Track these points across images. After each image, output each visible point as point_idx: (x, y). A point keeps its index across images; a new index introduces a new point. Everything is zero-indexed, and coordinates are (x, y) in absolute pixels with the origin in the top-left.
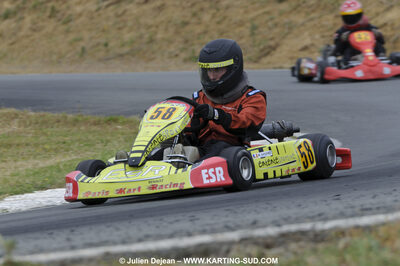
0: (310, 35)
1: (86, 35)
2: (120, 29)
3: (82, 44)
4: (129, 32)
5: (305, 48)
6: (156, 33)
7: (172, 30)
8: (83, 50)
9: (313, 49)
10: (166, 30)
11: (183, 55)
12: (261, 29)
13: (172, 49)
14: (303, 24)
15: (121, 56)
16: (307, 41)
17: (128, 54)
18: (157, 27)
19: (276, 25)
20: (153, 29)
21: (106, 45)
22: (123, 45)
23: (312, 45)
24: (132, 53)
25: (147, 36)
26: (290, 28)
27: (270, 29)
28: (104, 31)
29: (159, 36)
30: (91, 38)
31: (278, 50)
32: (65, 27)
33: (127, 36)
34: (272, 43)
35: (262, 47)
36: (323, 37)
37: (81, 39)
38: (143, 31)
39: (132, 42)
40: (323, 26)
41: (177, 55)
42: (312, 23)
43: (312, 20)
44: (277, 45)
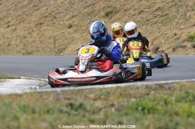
6: (11, 41)
7: (18, 40)
10: (16, 40)
11: (23, 51)
12: (59, 40)
18: (12, 38)
19: (66, 39)
25: (7, 43)
26: (73, 40)
29: (13, 43)
31: (66, 50)
34: (63, 47)
38: (5, 40)
42: (83, 38)
43: (83, 36)
44: (66, 48)
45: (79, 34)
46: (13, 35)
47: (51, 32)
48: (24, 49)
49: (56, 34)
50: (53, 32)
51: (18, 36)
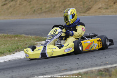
0: (101, 4)
1: (35, 6)
2: (45, 4)
3: (34, 8)
5: (100, 8)
8: (34, 11)
13: (60, 9)
14: (99, 1)
15: (45, 12)
16: (100, 6)
21: (41, 9)
22: (46, 9)
23: (102, 7)
24: (48, 11)
27: (89, 2)
30: (37, 7)
35: (87, 8)
36: (105, 4)
39: (49, 8)
40: (105, 1)
41: (62, 11)
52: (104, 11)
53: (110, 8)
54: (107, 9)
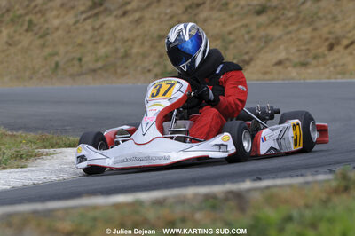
0: (286, 49)
1: (62, 49)
2: (96, 43)
3: (56, 59)
4: (105, 46)
5: (279, 63)
6: (131, 47)
7: (147, 44)
8: (57, 64)
9: (288, 63)
10: (142, 44)
11: (156, 70)
12: (237, 43)
13: (146, 64)
14: (280, 38)
15: (94, 71)
16: (282, 56)
17: (100, 69)
18: (133, 41)
19: (252, 39)
20: (130, 43)
21: (80, 60)
22: (97, 60)
23: (287, 59)
24: (104, 68)
25: (122, 50)
26: (267, 42)
27: (246, 43)
28: (80, 45)
29: (135, 51)
30: (67, 53)
31: (252, 64)
32: (41, 41)
33: (102, 51)
34: (246, 57)
36: (298, 50)
37: (56, 54)
38: (118, 45)
39: (107, 57)
40: (299, 40)
41: (149, 71)
42: (289, 36)
43: (289, 33)
44: (251, 60)
45: (281, 27)
46: (135, 33)
47: (219, 24)
48: (159, 63)
49: (230, 28)
50: (224, 25)
51: (146, 35)
52: (293, 72)
53: (314, 62)
54: (304, 65)
